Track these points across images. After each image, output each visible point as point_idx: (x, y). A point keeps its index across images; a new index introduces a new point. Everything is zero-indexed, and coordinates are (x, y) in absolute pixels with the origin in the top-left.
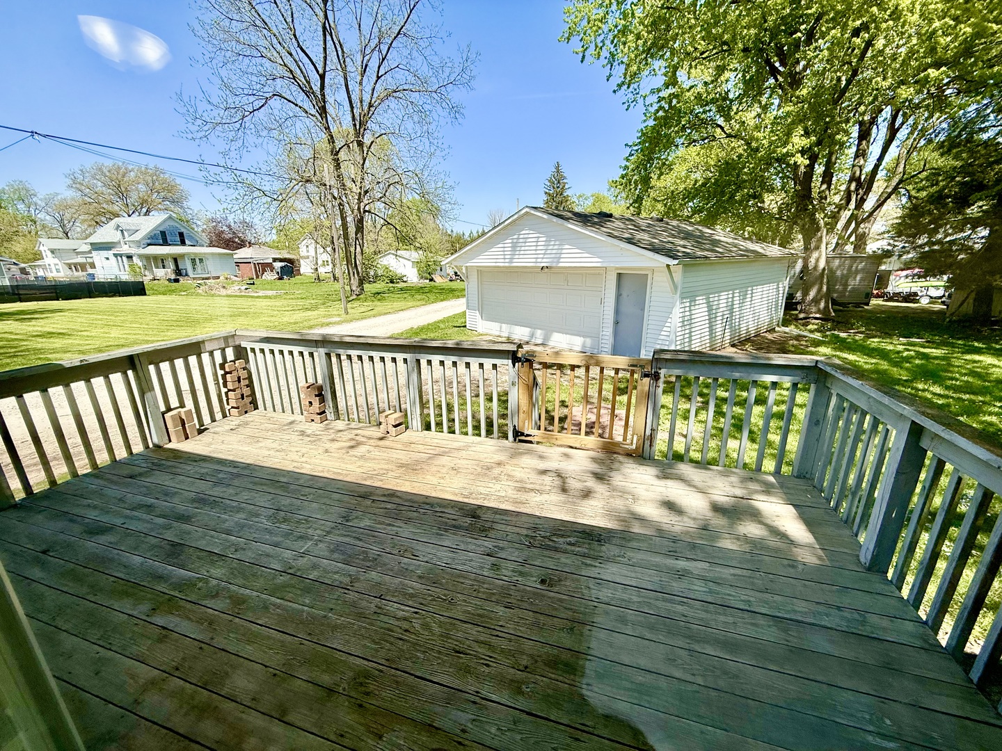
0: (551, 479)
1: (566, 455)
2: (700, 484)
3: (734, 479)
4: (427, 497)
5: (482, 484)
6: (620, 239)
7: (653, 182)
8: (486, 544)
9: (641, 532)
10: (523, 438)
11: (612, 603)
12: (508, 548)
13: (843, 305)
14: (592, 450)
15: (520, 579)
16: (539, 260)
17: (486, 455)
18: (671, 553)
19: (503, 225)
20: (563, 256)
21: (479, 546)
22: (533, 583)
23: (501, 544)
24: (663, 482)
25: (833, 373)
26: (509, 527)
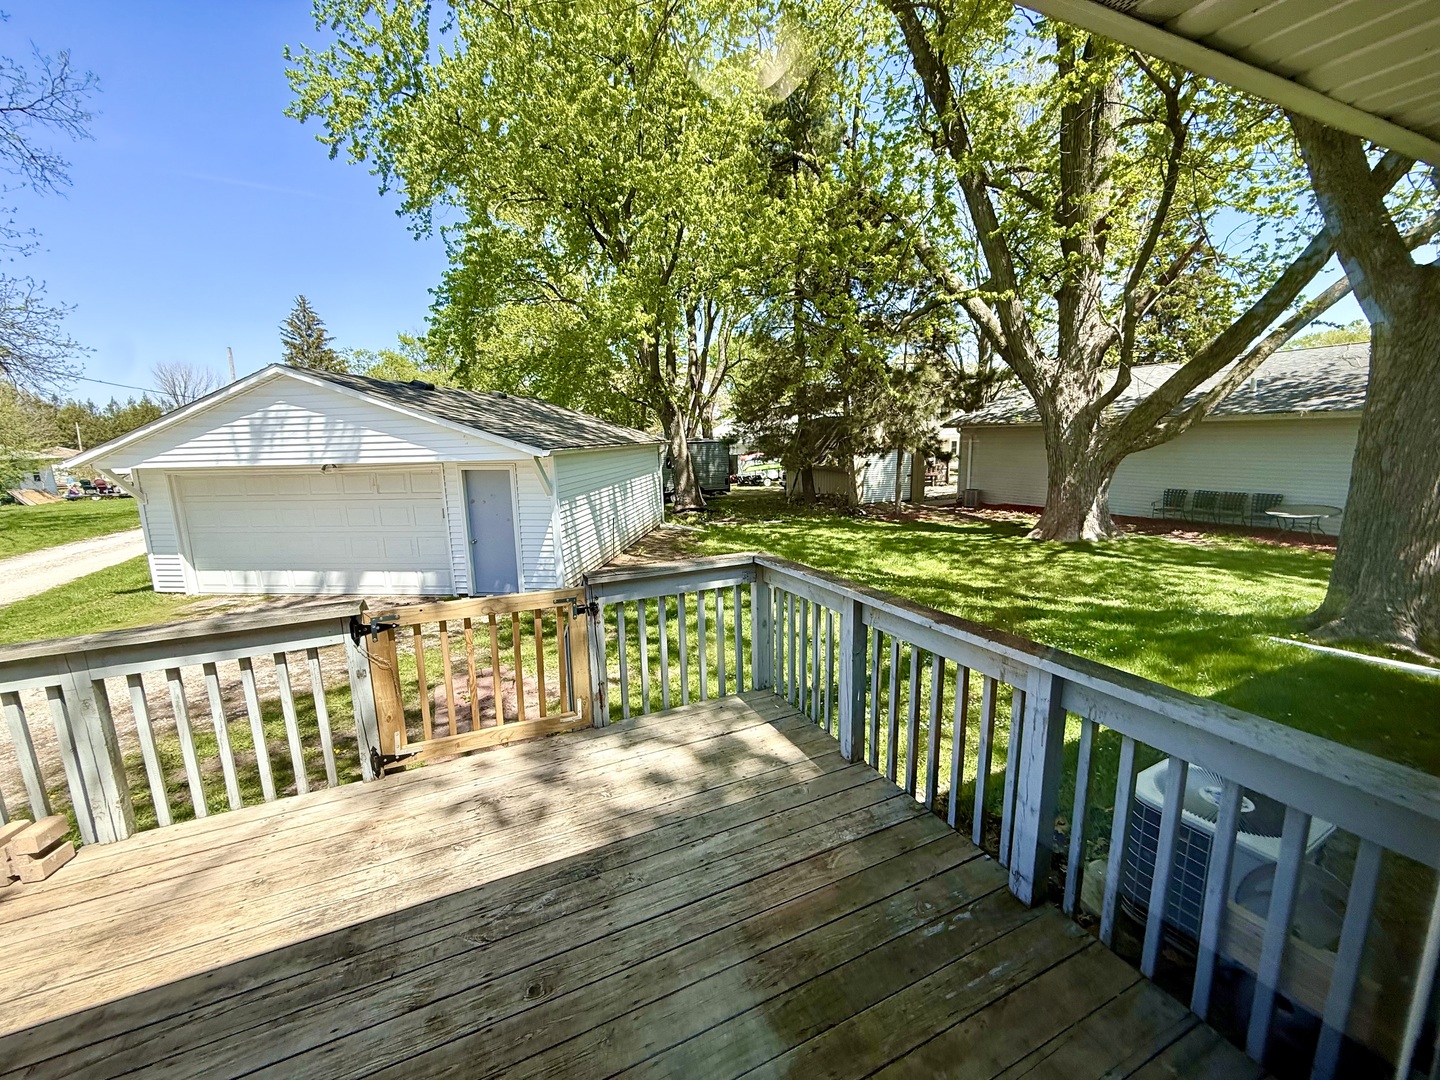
0: (473, 814)
1: (483, 766)
2: (674, 736)
3: (706, 714)
4: (210, 974)
5: (342, 882)
6: (461, 422)
7: (479, 347)
8: (399, 990)
9: (638, 832)
10: (395, 765)
11: (647, 955)
12: (447, 972)
13: (710, 492)
14: (521, 741)
15: (492, 1014)
16: (316, 455)
17: (324, 826)
18: (684, 842)
19: (224, 395)
20: (364, 447)
21: (386, 1003)
22: (519, 1004)
23: (430, 973)
24: (633, 752)
25: (773, 567)
26: (432, 934)
